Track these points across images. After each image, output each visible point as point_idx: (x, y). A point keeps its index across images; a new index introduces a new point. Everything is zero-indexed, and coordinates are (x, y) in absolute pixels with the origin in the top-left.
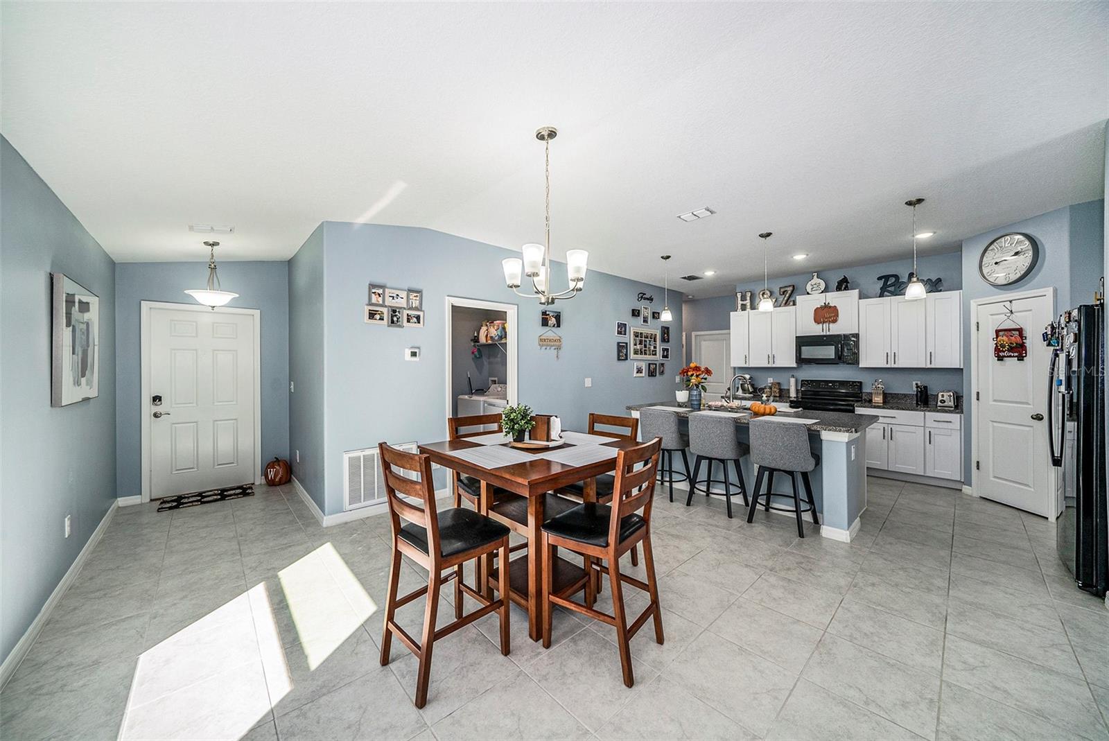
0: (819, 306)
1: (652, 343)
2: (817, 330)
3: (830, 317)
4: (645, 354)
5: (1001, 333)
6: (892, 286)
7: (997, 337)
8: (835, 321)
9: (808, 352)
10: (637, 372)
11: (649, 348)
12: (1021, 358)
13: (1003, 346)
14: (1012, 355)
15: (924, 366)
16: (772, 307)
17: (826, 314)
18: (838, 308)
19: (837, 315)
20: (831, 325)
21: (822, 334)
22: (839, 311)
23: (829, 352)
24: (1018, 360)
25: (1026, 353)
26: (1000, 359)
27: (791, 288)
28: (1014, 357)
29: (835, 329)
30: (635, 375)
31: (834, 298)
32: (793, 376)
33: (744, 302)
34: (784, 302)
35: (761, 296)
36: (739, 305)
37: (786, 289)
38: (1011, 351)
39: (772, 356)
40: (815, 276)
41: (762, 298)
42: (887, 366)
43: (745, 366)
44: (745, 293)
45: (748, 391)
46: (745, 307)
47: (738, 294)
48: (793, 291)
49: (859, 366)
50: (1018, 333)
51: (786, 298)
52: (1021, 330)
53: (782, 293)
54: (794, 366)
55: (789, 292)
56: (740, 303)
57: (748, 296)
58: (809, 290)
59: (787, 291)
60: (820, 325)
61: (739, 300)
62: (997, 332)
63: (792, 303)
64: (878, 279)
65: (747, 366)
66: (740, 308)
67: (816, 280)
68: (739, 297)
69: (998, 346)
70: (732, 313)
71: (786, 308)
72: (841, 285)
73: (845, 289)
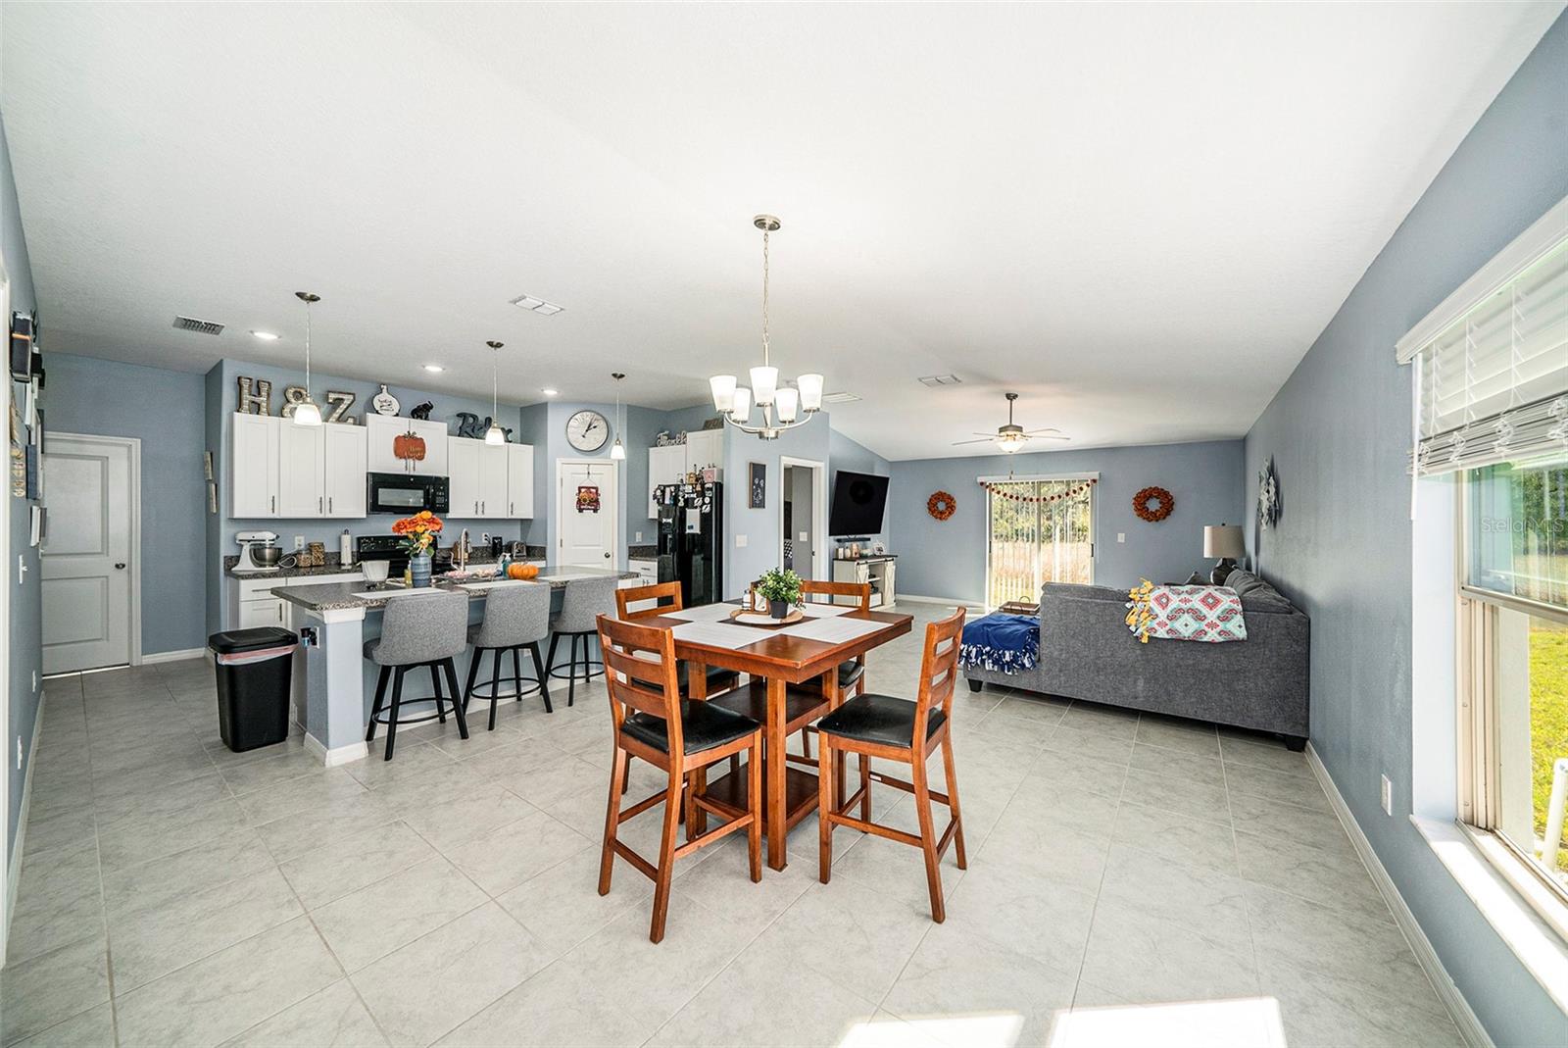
0: (402, 435)
2: (398, 467)
3: (417, 452)
5: (583, 490)
6: (470, 427)
7: (580, 491)
8: (421, 458)
9: (386, 496)
12: (595, 511)
13: (585, 500)
14: (589, 507)
15: (506, 517)
16: (320, 420)
17: (409, 447)
18: (425, 441)
20: (417, 462)
21: (404, 473)
22: (427, 448)
23: (415, 497)
24: (593, 512)
25: (599, 507)
26: (581, 510)
27: (351, 397)
28: (590, 509)
29: (420, 468)
31: (419, 428)
32: (346, 532)
33: (257, 399)
34: (336, 415)
35: (290, 396)
36: (245, 402)
37: (341, 396)
38: (588, 504)
39: (328, 500)
40: (385, 390)
41: (293, 400)
42: (476, 517)
43: (271, 515)
44: (258, 382)
45: (269, 561)
46: (256, 409)
47: (239, 378)
48: (352, 402)
49: (450, 516)
50: (594, 491)
51: (340, 411)
52: (596, 488)
53: (331, 401)
54: (365, 516)
55: (347, 402)
56: (247, 398)
57: (264, 389)
58: (377, 408)
59: (342, 400)
60: (403, 461)
61: (245, 391)
62: (580, 488)
63: (351, 420)
64: (458, 415)
65: (276, 516)
66: (246, 407)
67: (385, 396)
68: (246, 386)
69: (579, 500)
70: (236, 414)
71: (349, 428)
72: (421, 412)
73: (426, 418)
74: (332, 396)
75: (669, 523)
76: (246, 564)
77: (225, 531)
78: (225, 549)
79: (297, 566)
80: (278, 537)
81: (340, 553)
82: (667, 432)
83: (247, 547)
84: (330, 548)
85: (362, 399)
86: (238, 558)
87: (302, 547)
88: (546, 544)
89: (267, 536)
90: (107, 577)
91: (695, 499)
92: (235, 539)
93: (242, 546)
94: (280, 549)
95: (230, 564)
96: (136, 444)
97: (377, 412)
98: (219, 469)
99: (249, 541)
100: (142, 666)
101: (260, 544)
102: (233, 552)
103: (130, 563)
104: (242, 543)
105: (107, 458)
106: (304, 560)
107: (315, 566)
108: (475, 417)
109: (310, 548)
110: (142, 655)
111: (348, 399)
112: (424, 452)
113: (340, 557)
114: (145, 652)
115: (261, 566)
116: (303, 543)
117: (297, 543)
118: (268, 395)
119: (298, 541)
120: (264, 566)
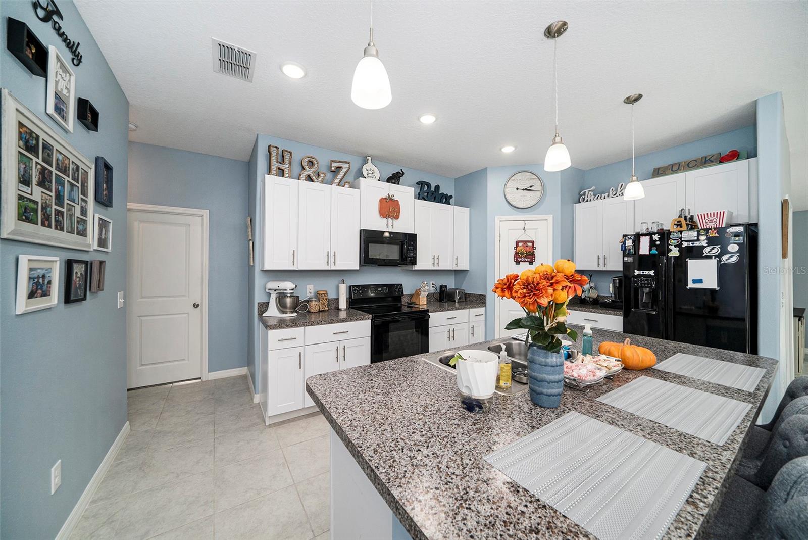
0: (384, 197)
1: (78, 195)
2: (382, 225)
3: (394, 212)
4: (59, 227)
5: (520, 244)
6: (426, 192)
7: (517, 246)
8: (397, 217)
10: (31, 295)
11: (70, 208)
13: (522, 254)
14: (527, 260)
15: (452, 269)
17: (389, 208)
18: (400, 203)
19: (399, 211)
20: (395, 221)
21: (387, 231)
22: (401, 209)
23: (394, 252)
24: (530, 264)
25: (535, 259)
26: (518, 263)
27: (347, 166)
28: (527, 261)
29: (397, 226)
30: (22, 305)
31: (395, 191)
32: (343, 282)
33: (282, 166)
34: (337, 181)
35: (305, 164)
36: (274, 168)
37: (340, 165)
38: (525, 257)
39: (333, 254)
40: (370, 161)
41: (307, 168)
42: (433, 269)
43: (291, 268)
44: (283, 151)
45: (290, 309)
46: (281, 172)
47: (269, 147)
48: (349, 169)
49: (416, 267)
50: (530, 244)
51: (339, 177)
52: (533, 242)
53: (333, 169)
54: (358, 268)
55: (345, 170)
56: (275, 165)
57: (287, 157)
58: (365, 176)
59: (340, 168)
60: (385, 220)
61: (274, 158)
62: (517, 243)
63: (347, 185)
64: (417, 184)
65: (295, 268)
66: (274, 172)
67: (369, 166)
68: (274, 154)
69: (517, 253)
70: (267, 176)
71: (346, 190)
72: (395, 178)
73: (398, 184)
74: (335, 165)
75: (650, 276)
76: (273, 311)
77: (259, 280)
78: (259, 298)
79: (309, 311)
80: (296, 286)
81: (338, 299)
82: (593, 188)
83: (274, 296)
84: (332, 296)
85: (354, 168)
86: (267, 304)
87: (312, 294)
88: (486, 293)
89: (287, 286)
90: (188, 313)
91: (704, 247)
92: (265, 289)
93: (270, 294)
94: (298, 297)
95: (262, 310)
96: (206, 213)
97: (365, 178)
98: (255, 226)
99: (275, 291)
100: (208, 381)
101: (283, 293)
102: (264, 300)
103: (202, 304)
104: (270, 292)
105: (189, 225)
106: (314, 306)
107: (322, 311)
108: (428, 185)
109: (318, 295)
110: (209, 372)
111: (345, 167)
112: (399, 212)
113: (338, 302)
114: (210, 370)
115: (284, 313)
116: (312, 291)
117: (308, 291)
118: (290, 163)
119: (308, 290)
120: (286, 313)
